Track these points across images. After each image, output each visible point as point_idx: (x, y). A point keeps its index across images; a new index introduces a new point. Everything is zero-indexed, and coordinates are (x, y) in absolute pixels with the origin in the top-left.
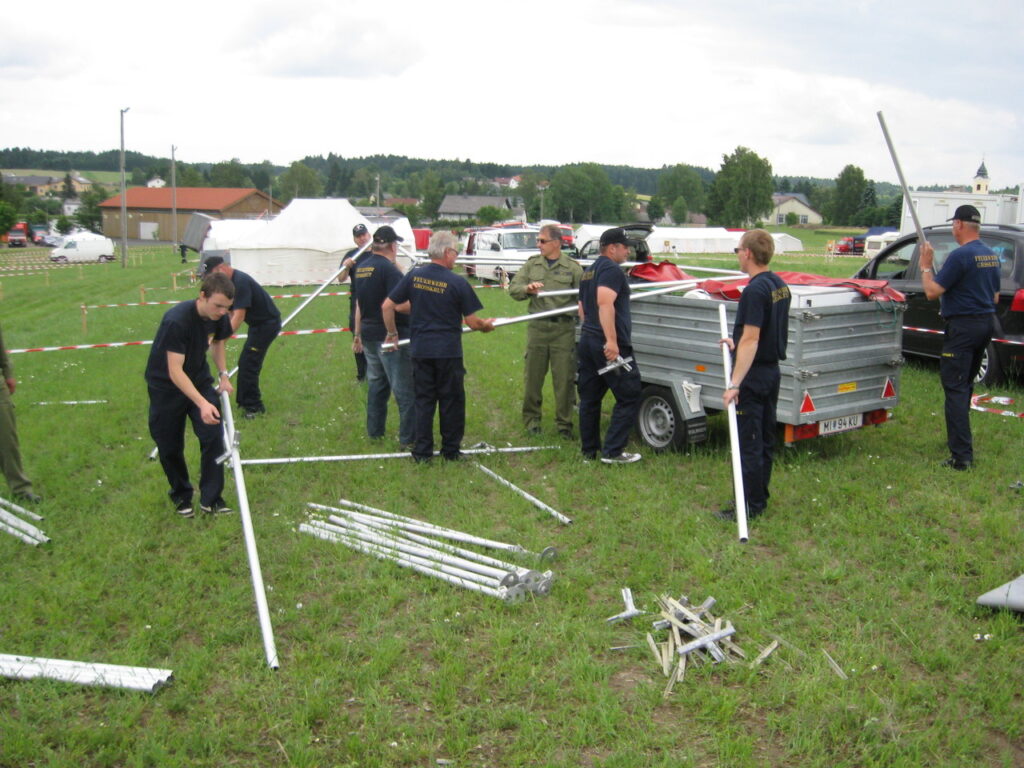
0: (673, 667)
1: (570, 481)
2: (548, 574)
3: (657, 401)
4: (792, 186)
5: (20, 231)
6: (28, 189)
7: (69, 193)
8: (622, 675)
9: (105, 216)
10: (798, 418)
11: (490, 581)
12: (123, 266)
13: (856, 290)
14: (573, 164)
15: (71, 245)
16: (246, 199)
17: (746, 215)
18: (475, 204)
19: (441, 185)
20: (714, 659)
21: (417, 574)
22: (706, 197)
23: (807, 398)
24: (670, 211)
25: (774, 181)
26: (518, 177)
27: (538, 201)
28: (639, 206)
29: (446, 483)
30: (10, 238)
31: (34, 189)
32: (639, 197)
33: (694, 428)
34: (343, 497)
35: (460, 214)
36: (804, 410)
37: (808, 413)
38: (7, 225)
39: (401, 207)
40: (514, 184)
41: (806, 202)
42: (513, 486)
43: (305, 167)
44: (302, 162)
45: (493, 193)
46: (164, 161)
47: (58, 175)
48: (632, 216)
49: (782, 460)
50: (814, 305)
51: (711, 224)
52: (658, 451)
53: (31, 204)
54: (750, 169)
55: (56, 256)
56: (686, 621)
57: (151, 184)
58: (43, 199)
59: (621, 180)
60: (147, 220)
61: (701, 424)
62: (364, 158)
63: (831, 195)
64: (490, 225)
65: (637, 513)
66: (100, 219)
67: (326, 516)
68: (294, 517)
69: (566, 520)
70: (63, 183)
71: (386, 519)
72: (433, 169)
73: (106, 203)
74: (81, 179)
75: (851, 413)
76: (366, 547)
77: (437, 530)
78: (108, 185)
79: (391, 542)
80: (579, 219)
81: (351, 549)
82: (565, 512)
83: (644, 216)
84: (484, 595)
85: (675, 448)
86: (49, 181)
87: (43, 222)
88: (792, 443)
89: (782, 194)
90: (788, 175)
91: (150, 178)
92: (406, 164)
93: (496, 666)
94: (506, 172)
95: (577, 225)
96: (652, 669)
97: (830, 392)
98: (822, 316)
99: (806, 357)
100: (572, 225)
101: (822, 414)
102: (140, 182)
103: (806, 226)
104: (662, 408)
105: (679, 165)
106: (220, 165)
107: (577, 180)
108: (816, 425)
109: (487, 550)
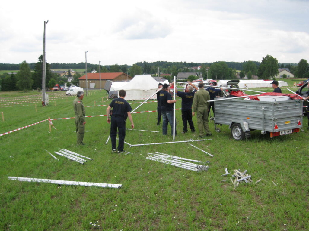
0: (236, 184)
1: (213, 147)
2: (207, 166)
3: (237, 127)
4: (285, 66)
5: (56, 86)
6: (58, 75)
7: (70, 75)
8: (224, 186)
9: (80, 82)
10: (274, 130)
11: (193, 168)
12: (87, 96)
13: (289, 97)
14: (216, 62)
15: (72, 90)
16: (120, 76)
17: (270, 76)
18: (187, 75)
19: (177, 69)
20: (245, 182)
21: (176, 167)
22: (257, 70)
23: (276, 125)
24: (247, 75)
25: (279, 65)
26: (200, 66)
27: (206, 73)
28: (237, 74)
29: (182, 148)
30: (54, 89)
31: (60, 75)
32: (237, 71)
33: (247, 134)
34: (156, 151)
35: (183, 78)
36: (275, 128)
37: (276, 129)
38: (53, 85)
39: (166, 77)
40: (199, 68)
41: (289, 71)
42: (199, 149)
43: (137, 66)
44: (136, 64)
45: (192, 71)
46: (96, 65)
47: (66, 70)
48: (235, 77)
49: (270, 142)
50: (277, 101)
51: (259, 79)
52: (237, 140)
53: (59, 79)
54: (271, 61)
55: (68, 93)
56: (240, 175)
57: (92, 72)
58: (62, 77)
59: (232, 66)
60: (92, 82)
61: (249, 133)
62: (154, 62)
63: (297, 68)
64: (192, 81)
65: (230, 154)
66: (79, 83)
67: (153, 156)
68: (145, 156)
69: (212, 156)
70: (68, 73)
71: (167, 156)
72: (175, 65)
73: (81, 78)
74: (73, 71)
75: (289, 129)
76: (163, 162)
77: (180, 158)
78: (80, 73)
79: (169, 161)
80: (219, 78)
81: (160, 162)
82: (212, 154)
83: (239, 77)
84: (192, 171)
85: (242, 139)
86: (64, 72)
87: (63, 84)
88: (272, 137)
89: (281, 69)
90: (283, 63)
91: (92, 70)
92: (166, 64)
93: (195, 184)
94: (196, 65)
95: (218, 80)
96: (231, 184)
97: (282, 123)
98: (279, 103)
99: (275, 114)
100: (217, 80)
101: (281, 130)
102: (89, 71)
103: (289, 78)
104: (238, 129)
105: (249, 61)
106: (112, 66)
107: (218, 67)
108: (279, 132)
109: (193, 162)
